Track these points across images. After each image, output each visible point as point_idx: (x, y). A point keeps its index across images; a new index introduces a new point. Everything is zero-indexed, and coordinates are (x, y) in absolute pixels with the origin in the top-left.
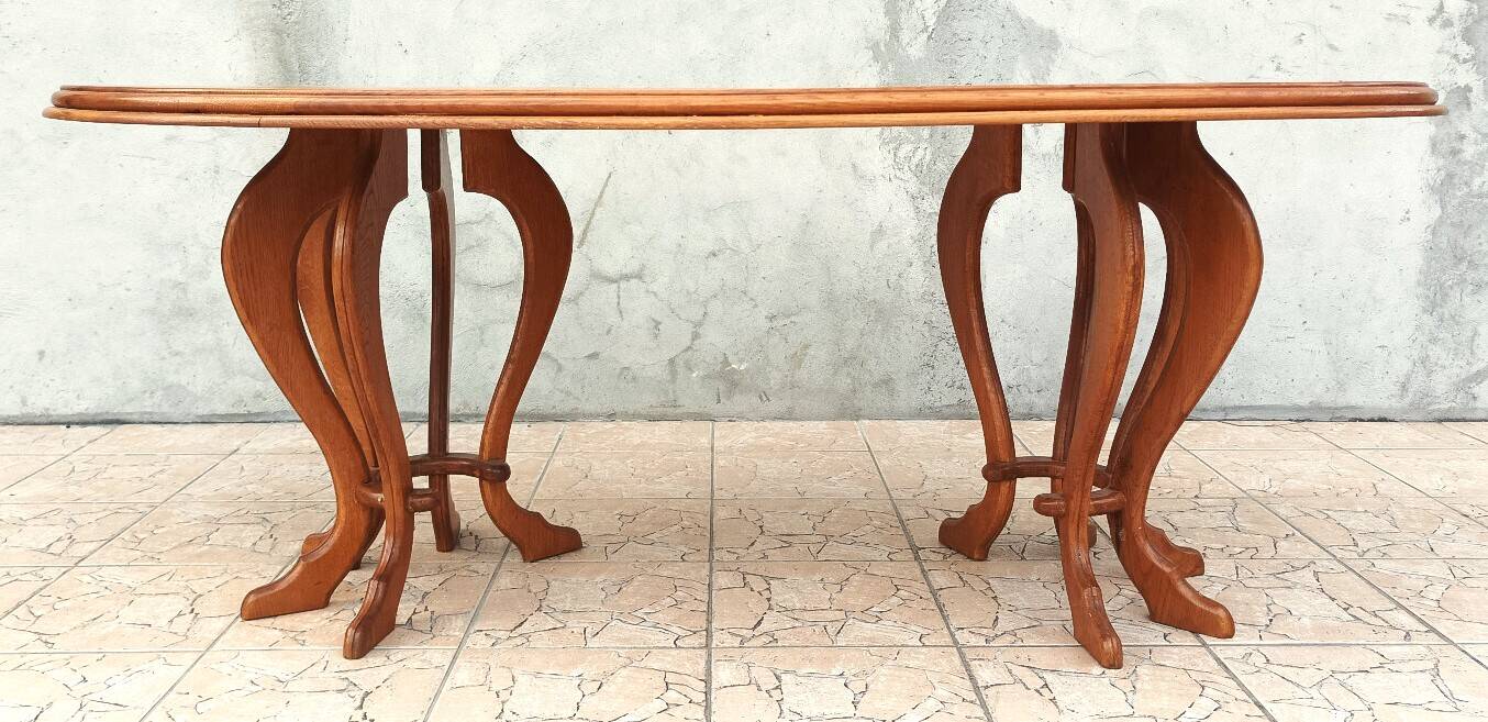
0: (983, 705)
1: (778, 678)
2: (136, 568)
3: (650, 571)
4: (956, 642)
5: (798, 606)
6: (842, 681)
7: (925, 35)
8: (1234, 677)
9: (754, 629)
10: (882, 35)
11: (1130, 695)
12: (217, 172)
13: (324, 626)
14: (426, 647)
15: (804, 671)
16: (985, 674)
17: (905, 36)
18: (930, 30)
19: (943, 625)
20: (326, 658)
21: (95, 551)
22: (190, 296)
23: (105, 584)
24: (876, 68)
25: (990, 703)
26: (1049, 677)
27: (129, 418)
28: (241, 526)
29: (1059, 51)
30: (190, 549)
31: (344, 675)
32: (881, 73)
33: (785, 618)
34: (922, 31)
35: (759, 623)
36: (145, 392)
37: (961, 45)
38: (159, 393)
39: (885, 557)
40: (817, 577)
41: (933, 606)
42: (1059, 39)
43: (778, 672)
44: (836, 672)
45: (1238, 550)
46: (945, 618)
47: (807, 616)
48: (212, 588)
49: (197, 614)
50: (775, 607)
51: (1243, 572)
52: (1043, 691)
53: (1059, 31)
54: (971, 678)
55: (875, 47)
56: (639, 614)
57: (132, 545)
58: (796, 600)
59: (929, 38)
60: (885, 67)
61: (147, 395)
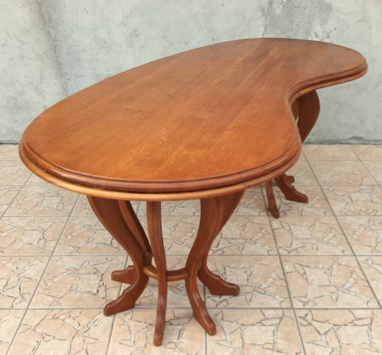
0: (286, 281)
1: (225, 269)
2: (22, 218)
3: (184, 220)
4: (279, 253)
5: (230, 237)
6: (244, 270)
7: (282, 6)
8: (361, 269)
9: (217, 247)
10: (266, 6)
11: (330, 277)
12: (23, 57)
13: (85, 245)
14: (118, 254)
15: (232, 266)
16: (287, 268)
17: (275, 6)
18: (284, 3)
19: (275, 246)
20: (88, 260)
21: (7, 209)
22: (19, 102)
23: (14, 225)
24: (263, 19)
25: (288, 279)
26: (306, 269)
27: (3, 142)
28: (51, 197)
29: (332, 12)
30: (37, 209)
31: (95, 267)
32: (265, 20)
33: (226, 242)
34: (281, 4)
35: (218, 244)
36: (8, 133)
37: (296, 9)
38: (12, 134)
39: (257, 214)
40: (236, 224)
41: (272, 238)
42: (333, 7)
43: (224, 266)
44: (242, 266)
45: (371, 211)
46: (276, 242)
47: (233, 241)
48: (47, 227)
49: (45, 239)
50: (223, 237)
51: (371, 222)
52: (304, 275)
53: (333, 4)
54: (283, 269)
55: (263, 10)
56: (181, 240)
57: (18, 207)
58: (229, 234)
59: (284, 6)
60: (266, 18)
61: (8, 135)
